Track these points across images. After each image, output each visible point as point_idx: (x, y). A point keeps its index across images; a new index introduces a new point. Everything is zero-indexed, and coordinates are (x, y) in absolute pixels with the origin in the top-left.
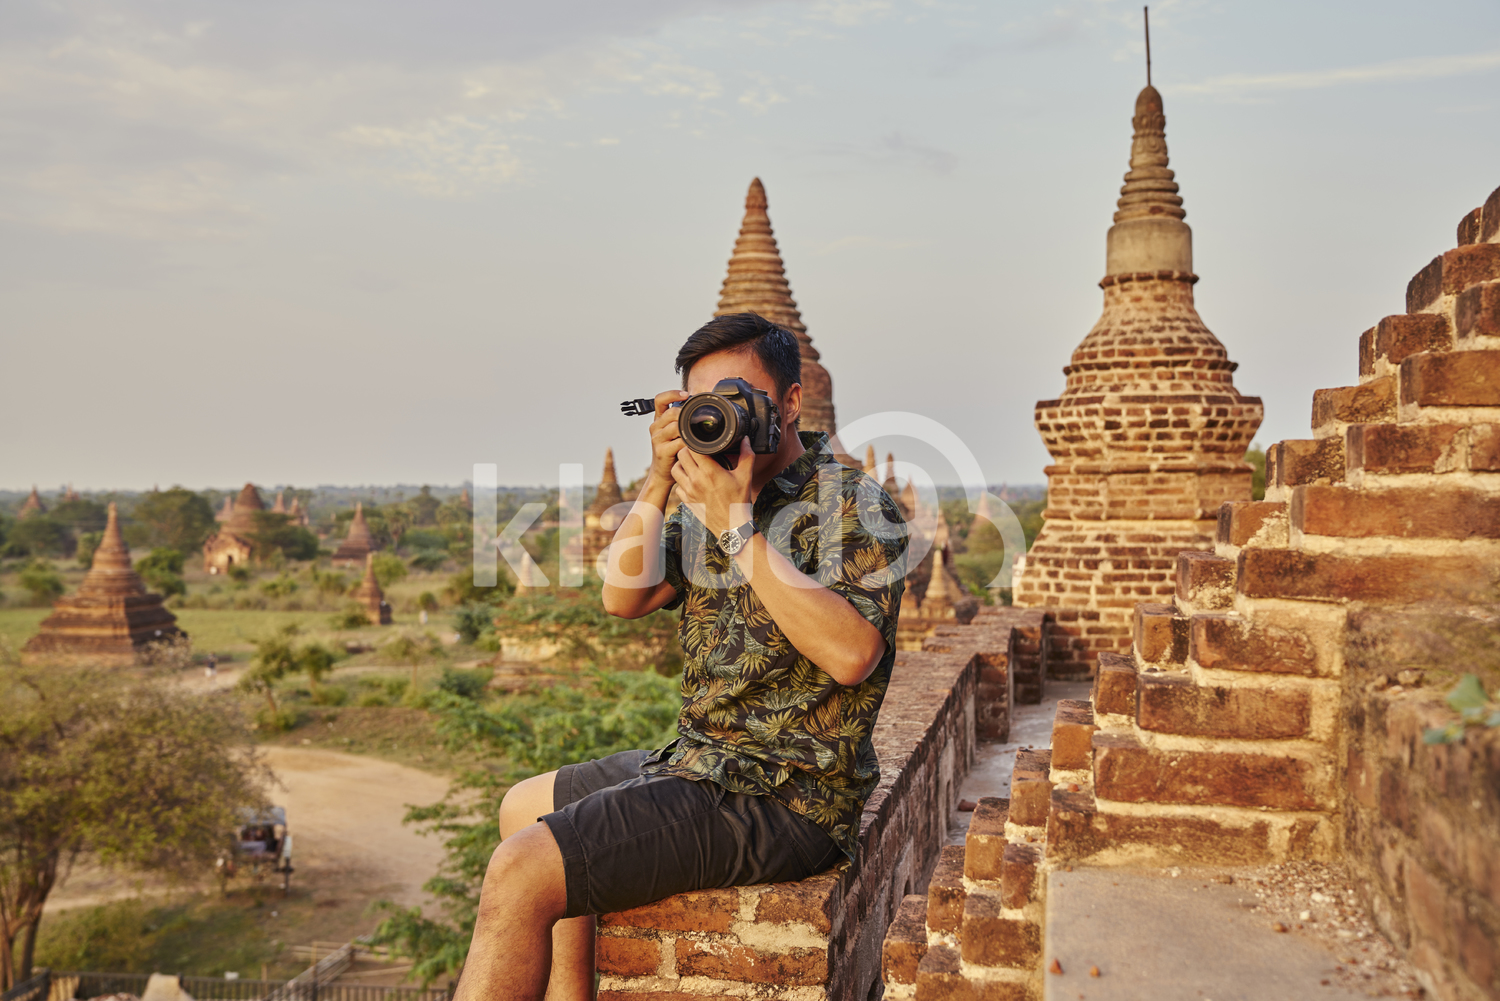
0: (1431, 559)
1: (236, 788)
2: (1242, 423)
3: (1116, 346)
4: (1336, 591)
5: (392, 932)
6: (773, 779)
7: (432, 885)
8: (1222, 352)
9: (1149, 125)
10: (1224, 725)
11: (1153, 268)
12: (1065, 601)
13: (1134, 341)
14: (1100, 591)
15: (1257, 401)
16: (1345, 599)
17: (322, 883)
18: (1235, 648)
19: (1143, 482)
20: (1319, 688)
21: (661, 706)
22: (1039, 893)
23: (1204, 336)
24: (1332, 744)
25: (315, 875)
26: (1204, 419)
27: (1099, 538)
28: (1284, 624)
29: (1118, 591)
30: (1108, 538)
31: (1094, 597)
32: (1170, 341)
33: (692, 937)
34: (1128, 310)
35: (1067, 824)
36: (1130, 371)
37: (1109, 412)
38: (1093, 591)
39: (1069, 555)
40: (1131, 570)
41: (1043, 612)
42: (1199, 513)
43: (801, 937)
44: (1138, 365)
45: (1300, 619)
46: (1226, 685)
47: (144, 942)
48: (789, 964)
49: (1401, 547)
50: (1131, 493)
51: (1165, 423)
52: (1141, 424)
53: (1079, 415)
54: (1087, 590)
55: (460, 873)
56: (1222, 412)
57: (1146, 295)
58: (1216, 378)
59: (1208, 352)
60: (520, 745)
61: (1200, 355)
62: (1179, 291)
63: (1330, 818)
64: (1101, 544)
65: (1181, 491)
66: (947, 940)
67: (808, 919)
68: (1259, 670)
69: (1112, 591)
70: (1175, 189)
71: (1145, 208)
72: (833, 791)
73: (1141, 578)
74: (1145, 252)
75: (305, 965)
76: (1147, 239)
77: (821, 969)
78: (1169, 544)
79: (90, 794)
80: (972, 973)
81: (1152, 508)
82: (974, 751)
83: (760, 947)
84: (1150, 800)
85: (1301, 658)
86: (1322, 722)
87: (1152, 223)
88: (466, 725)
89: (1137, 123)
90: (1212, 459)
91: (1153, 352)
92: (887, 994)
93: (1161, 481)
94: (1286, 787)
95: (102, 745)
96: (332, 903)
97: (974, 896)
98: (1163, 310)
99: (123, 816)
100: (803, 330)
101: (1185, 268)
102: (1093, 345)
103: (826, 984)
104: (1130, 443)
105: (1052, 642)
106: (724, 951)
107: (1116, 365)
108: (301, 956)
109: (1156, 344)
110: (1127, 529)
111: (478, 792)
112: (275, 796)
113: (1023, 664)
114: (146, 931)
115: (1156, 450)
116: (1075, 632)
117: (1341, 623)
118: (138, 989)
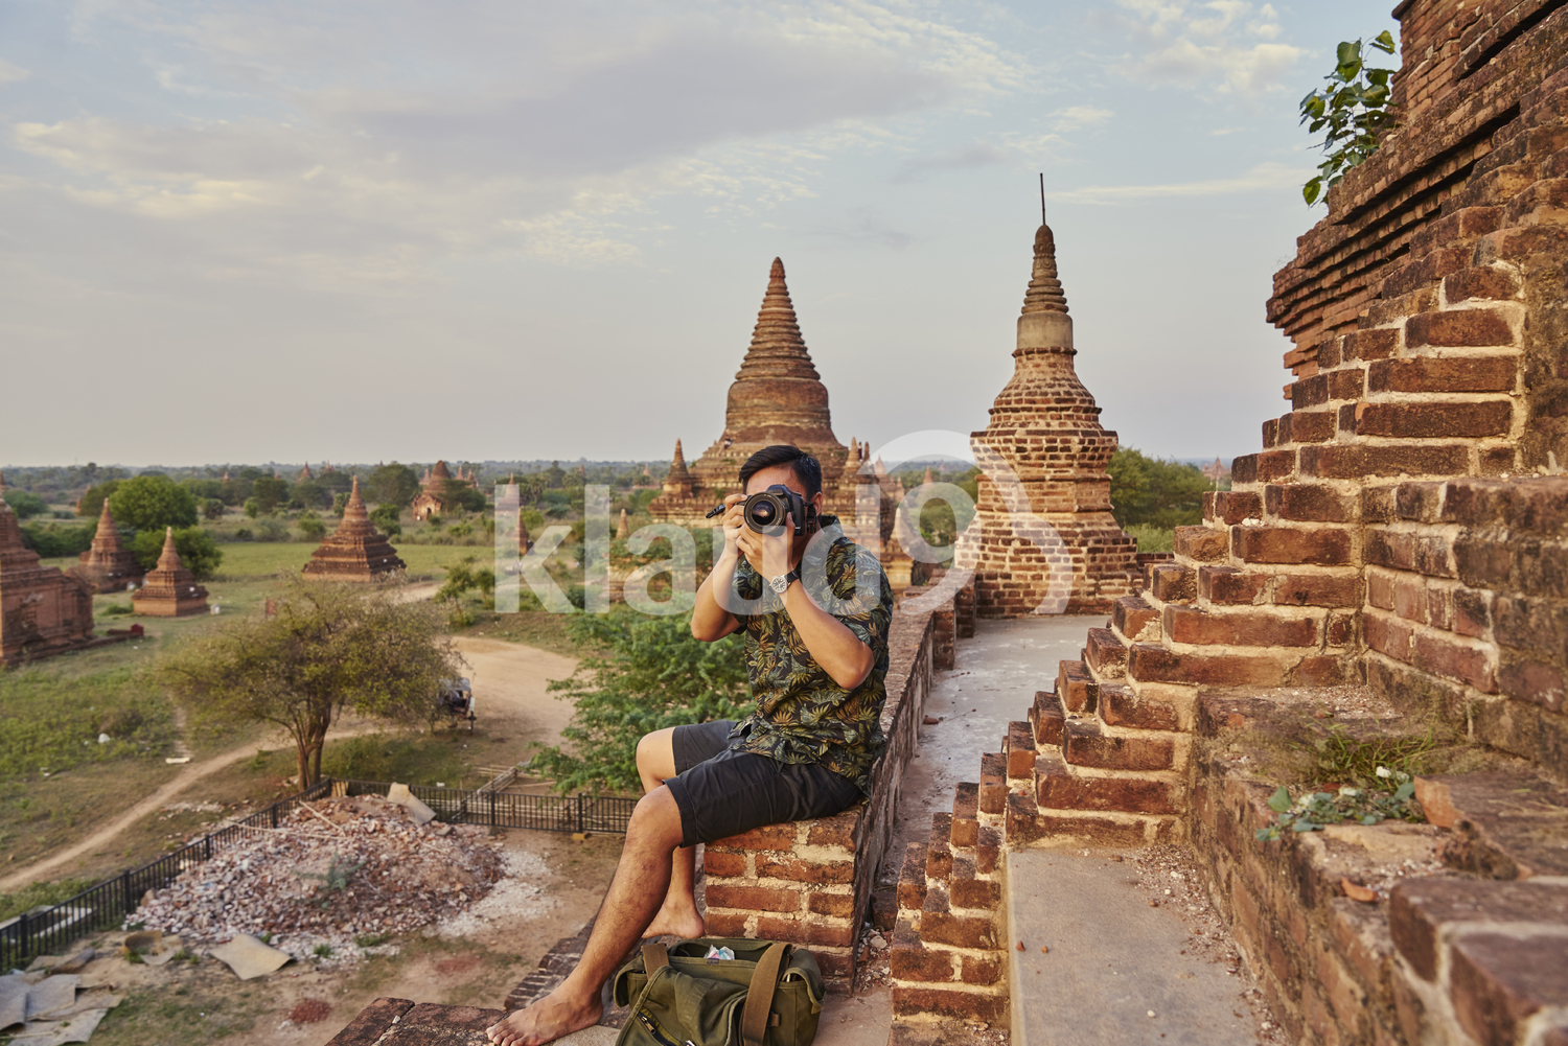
0: (1249, 658)
1: (439, 667)
2: (1104, 449)
3: (1024, 397)
4: (1191, 678)
5: (541, 761)
6: (817, 751)
7: (567, 732)
8: (1092, 402)
9: (1044, 250)
10: (1120, 762)
11: (1047, 345)
12: (990, 566)
13: (1035, 394)
14: (1012, 560)
15: (1114, 434)
16: (1197, 684)
17: (494, 727)
18: (1129, 713)
19: (1041, 487)
20: (1181, 739)
22: (1001, 864)
23: (1080, 390)
24: (1186, 773)
25: (490, 722)
26: (1080, 446)
28: (1159, 698)
29: (1024, 560)
31: (1008, 564)
32: (1059, 394)
33: (766, 853)
34: (1031, 372)
35: (1019, 822)
36: (1033, 413)
37: (1019, 441)
38: (1007, 560)
39: (992, 535)
41: (974, 574)
42: (1076, 508)
43: (837, 854)
44: (1038, 410)
45: (1169, 695)
46: (1122, 736)
47: (385, 762)
48: (829, 872)
49: (1231, 651)
50: (1033, 494)
51: (1055, 449)
52: (1040, 449)
53: (999, 442)
54: (1003, 559)
56: (1092, 442)
57: (1043, 363)
58: (1088, 419)
59: (1083, 401)
61: (1078, 403)
62: (1064, 361)
63: (1182, 819)
65: (1065, 493)
66: (939, 885)
67: (841, 843)
68: (1143, 726)
69: (1020, 560)
70: (1062, 293)
71: (1042, 305)
72: (856, 756)
74: (1041, 335)
75: (486, 779)
76: (1044, 326)
77: (849, 874)
78: (1057, 528)
79: (349, 668)
80: (957, 912)
81: (1046, 505)
83: (810, 860)
84: (1073, 808)
85: (1169, 720)
86: (1180, 759)
87: (1047, 315)
89: (1036, 249)
90: (1085, 473)
91: (1048, 401)
92: (899, 915)
93: (1052, 487)
94: (1157, 800)
95: (354, 637)
96: (501, 740)
97: (958, 860)
98: (1054, 373)
99: (370, 683)
100: (809, 359)
101: (1068, 345)
102: (1008, 395)
103: (852, 883)
104: (1032, 461)
105: (981, 594)
106: (787, 863)
107: (1024, 409)
108: (484, 774)
109: (1050, 396)
112: (463, 672)
113: (962, 612)
114: (387, 755)
115: (1049, 466)
116: (995, 586)
117: (1194, 698)
118: (385, 791)
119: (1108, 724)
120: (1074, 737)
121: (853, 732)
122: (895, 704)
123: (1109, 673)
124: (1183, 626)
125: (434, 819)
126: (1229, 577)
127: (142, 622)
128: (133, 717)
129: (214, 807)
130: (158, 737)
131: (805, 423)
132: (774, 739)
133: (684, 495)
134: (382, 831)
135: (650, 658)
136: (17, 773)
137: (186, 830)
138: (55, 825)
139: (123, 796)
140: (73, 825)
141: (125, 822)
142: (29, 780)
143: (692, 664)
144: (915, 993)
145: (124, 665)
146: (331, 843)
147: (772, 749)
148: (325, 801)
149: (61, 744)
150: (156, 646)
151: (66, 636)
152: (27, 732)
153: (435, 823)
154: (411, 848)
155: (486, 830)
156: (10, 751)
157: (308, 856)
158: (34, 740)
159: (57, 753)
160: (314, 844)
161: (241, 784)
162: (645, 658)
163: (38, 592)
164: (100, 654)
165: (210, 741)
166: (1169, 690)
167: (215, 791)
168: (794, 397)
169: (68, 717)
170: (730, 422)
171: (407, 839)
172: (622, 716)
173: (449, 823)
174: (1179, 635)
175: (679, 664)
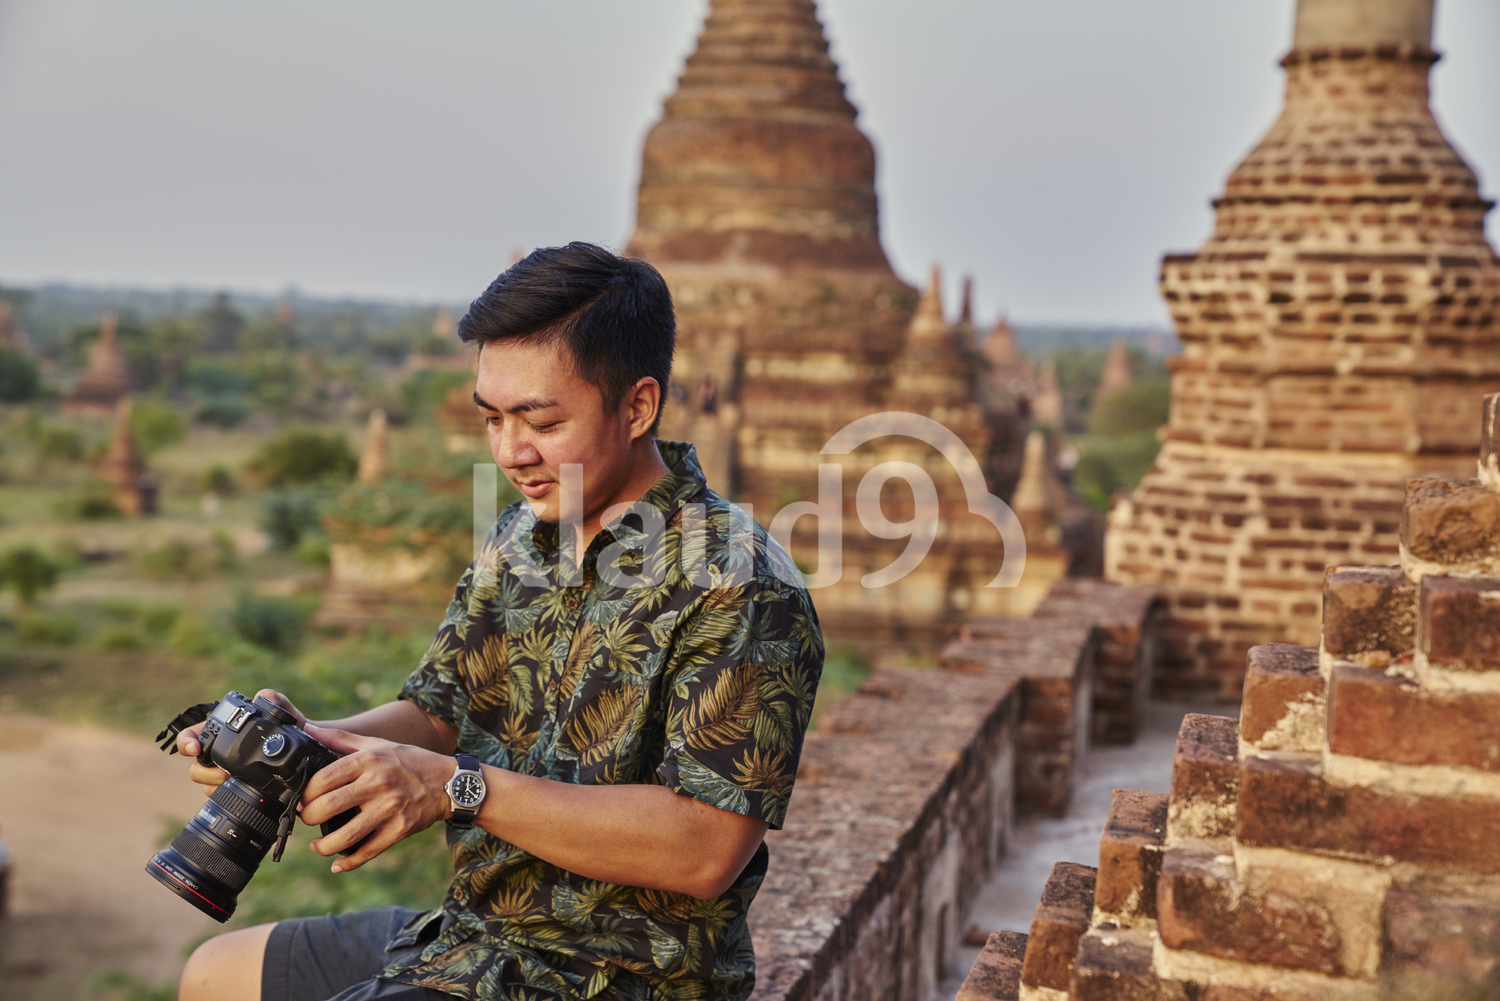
3: (1298, 168)
4: (1375, 845)
6: (582, 987)
8: (1472, 182)
11: (1366, 39)
12: (1189, 576)
13: (1326, 161)
14: (1245, 563)
16: (1388, 860)
18: (1218, 922)
19: (1325, 391)
26: (1430, 294)
27: (1250, 478)
28: (1292, 890)
29: (1274, 565)
30: (1263, 480)
31: (1233, 572)
32: (1382, 161)
34: (1319, 110)
36: (1315, 210)
37: (1277, 277)
38: (1233, 563)
39: (1198, 503)
40: (1297, 532)
41: (1148, 593)
42: (1413, 443)
45: (1319, 884)
46: (1200, 978)
49: (1479, 784)
50: (1303, 407)
51: (1364, 298)
52: (1326, 298)
53: (1229, 278)
54: (1222, 561)
56: (1463, 283)
57: (1353, 84)
58: (1458, 225)
59: (1448, 181)
61: (1434, 186)
62: (1408, 78)
64: (1251, 489)
65: (1382, 407)
68: (1254, 956)
69: (1264, 565)
73: (1309, 545)
74: (1354, 13)
78: (1362, 493)
81: (1337, 434)
82: (1009, 833)
85: (1317, 947)
90: (1442, 359)
91: (1356, 180)
98: (1379, 109)
100: (834, 67)
101: (1421, 40)
104: (1308, 327)
105: (1161, 643)
107: (1295, 199)
109: (1362, 169)
110: (1296, 466)
113: (1110, 683)
115: (1353, 339)
116: (1201, 627)
117: (1381, 896)
119: (1168, 944)
120: (1085, 972)
121: (672, 942)
122: (854, 888)
123: (1196, 824)
124: (1356, 716)
126: (1474, 602)
131: (819, 225)
132: (482, 955)
147: (471, 980)
166: (1319, 870)
168: (799, 161)
174: (1346, 736)
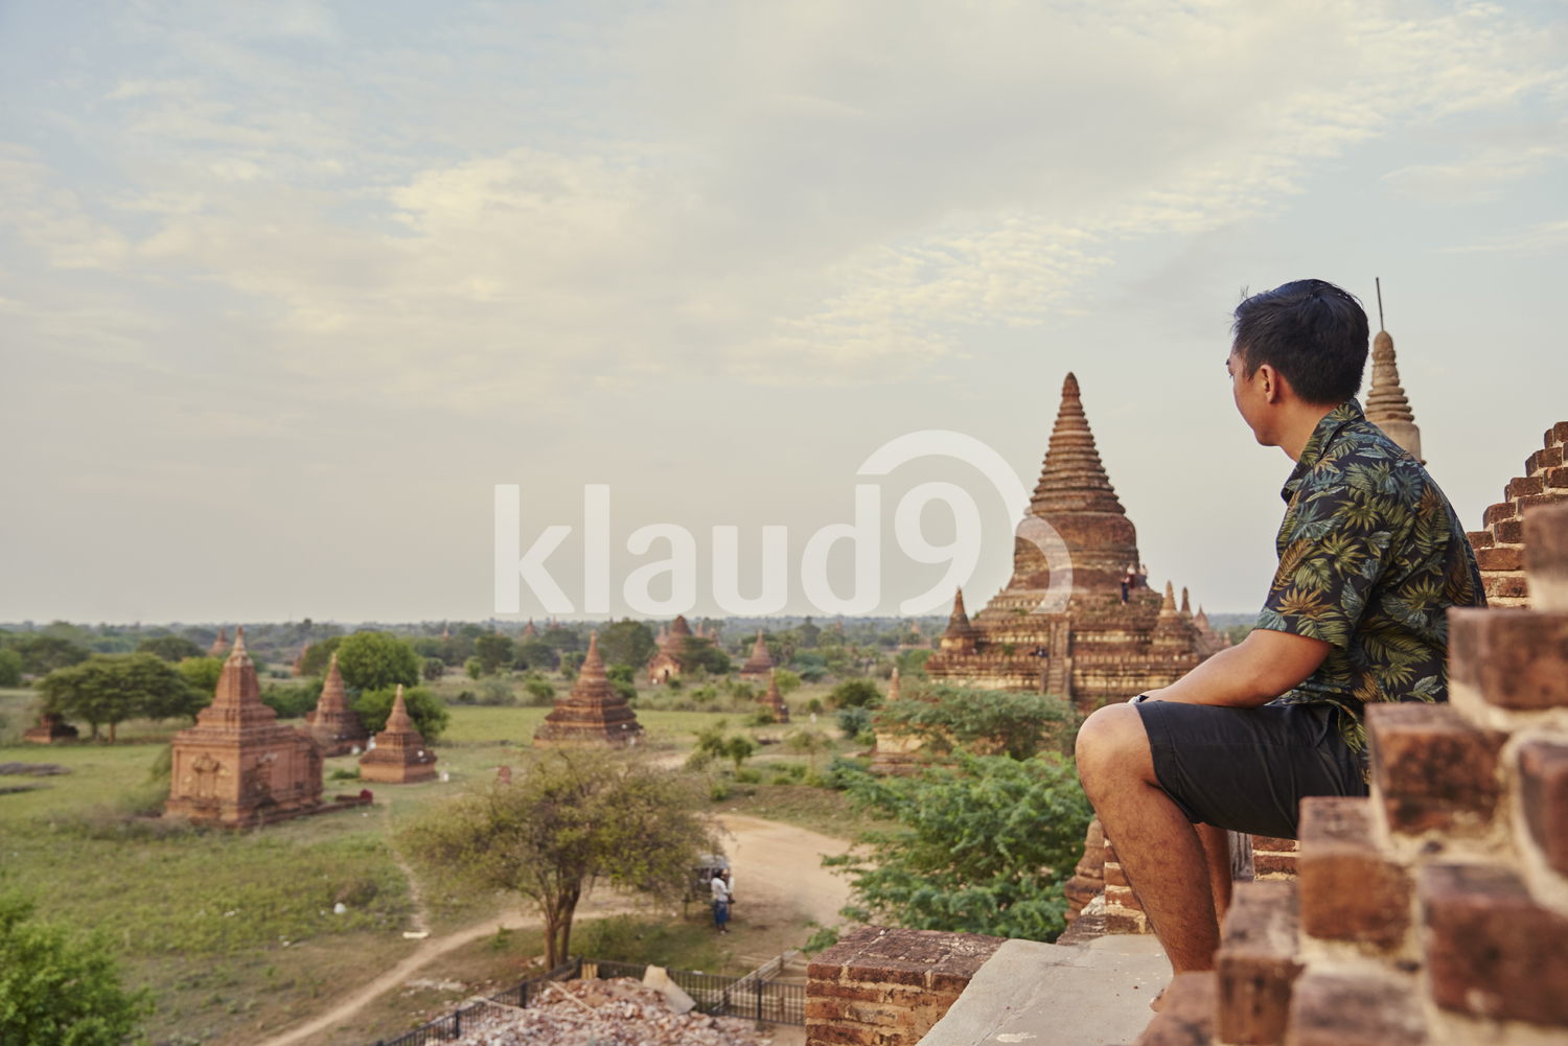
5: (819, 943)
7: (845, 912)
9: (1384, 357)
17: (755, 913)
21: (1013, 783)
25: (749, 907)
47: (637, 944)
55: (866, 904)
60: (907, 810)
70: (1405, 401)
71: (1384, 414)
75: (748, 970)
79: (606, 836)
88: (868, 794)
95: (611, 801)
96: (763, 928)
99: (626, 852)
100: (1111, 490)
108: (745, 963)
111: (873, 847)
112: (726, 843)
114: (638, 938)
118: (640, 975)
125: (694, 1009)
127: (370, 788)
128: (369, 887)
129: (456, 986)
130: (393, 911)
133: (966, 651)
134: (640, 1016)
135: (939, 830)
136: (260, 940)
137: (428, 1009)
138: (299, 994)
139: (363, 970)
140: (316, 996)
141: (367, 996)
142: (270, 948)
143: (989, 839)
144: (1269, 859)
145: (354, 832)
146: (586, 1027)
148: (576, 982)
149: (299, 912)
150: (385, 814)
151: (296, 800)
152: (264, 898)
153: (695, 1014)
154: (673, 1037)
155: (751, 1025)
156: (251, 916)
157: (561, 1040)
158: (273, 907)
159: (296, 921)
160: (568, 1027)
161: (482, 963)
162: (934, 829)
163: (273, 751)
164: (330, 820)
165: (448, 916)
167: (456, 969)
169: (304, 884)
170: (1019, 566)
171: (668, 1027)
172: (910, 893)
173: (711, 1014)
175: (972, 837)
